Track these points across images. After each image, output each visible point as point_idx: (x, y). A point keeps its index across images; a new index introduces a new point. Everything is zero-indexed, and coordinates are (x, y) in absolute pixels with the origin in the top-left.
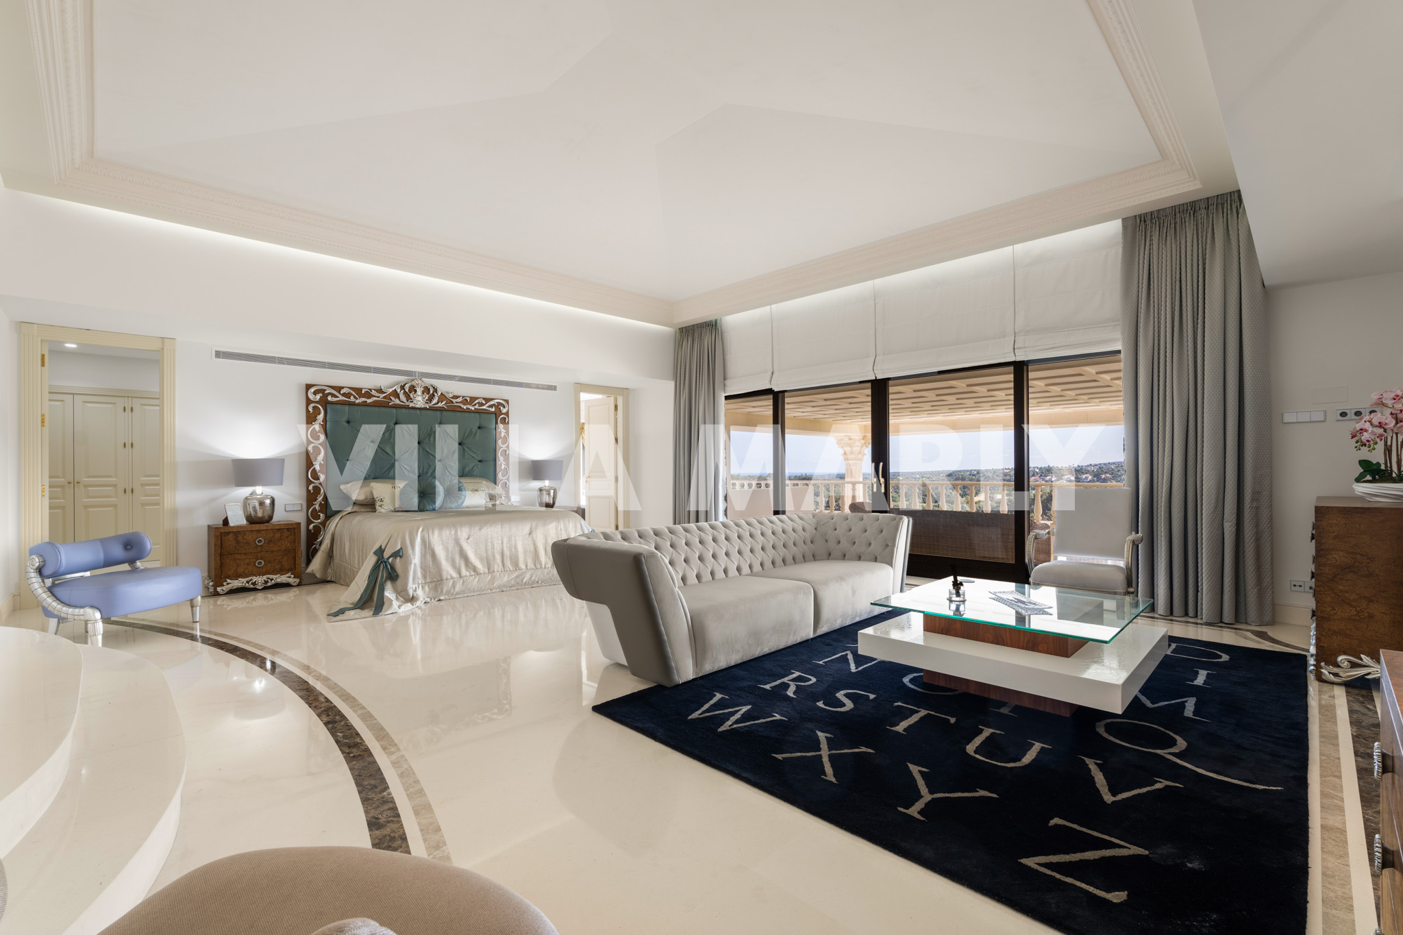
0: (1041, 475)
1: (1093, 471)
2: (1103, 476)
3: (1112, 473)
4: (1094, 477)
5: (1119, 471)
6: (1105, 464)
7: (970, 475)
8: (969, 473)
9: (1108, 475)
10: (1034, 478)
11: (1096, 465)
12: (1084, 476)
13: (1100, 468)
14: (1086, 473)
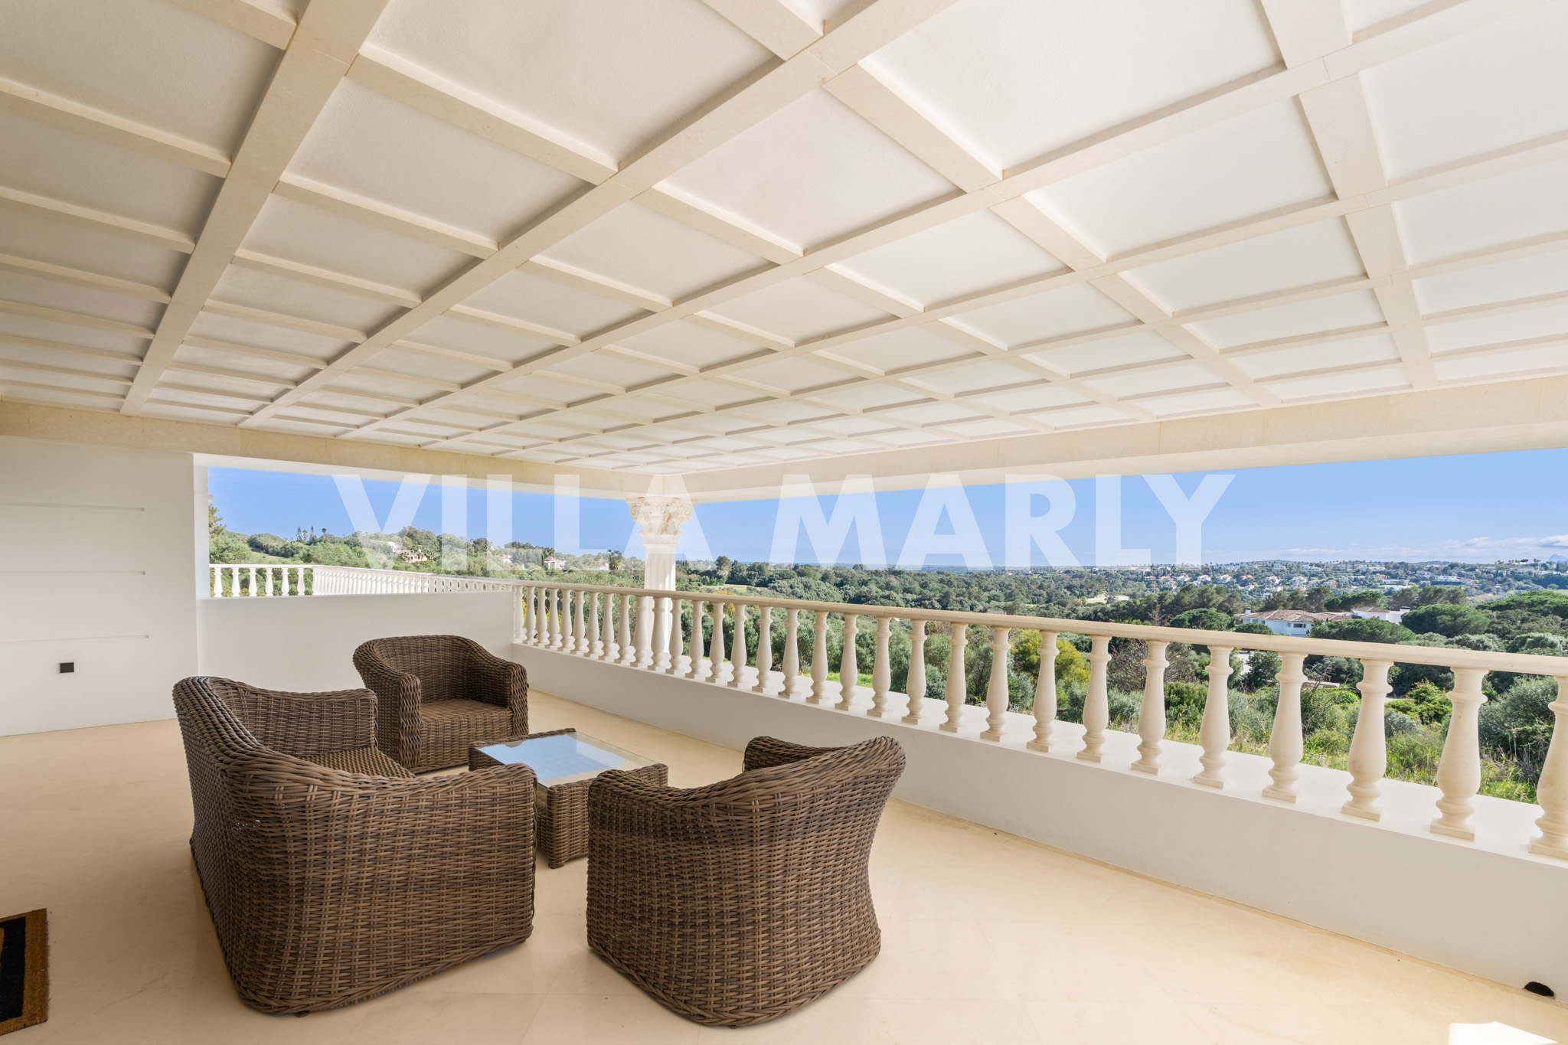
0: (1173, 575)
1: (1233, 571)
2: (1244, 577)
3: (1255, 574)
4: (1234, 578)
5: (1263, 572)
6: (1247, 563)
7: (1090, 572)
8: (1089, 570)
9: (1250, 576)
10: (1164, 577)
11: (1237, 564)
12: (1222, 577)
13: (1241, 567)
14: (1225, 574)
